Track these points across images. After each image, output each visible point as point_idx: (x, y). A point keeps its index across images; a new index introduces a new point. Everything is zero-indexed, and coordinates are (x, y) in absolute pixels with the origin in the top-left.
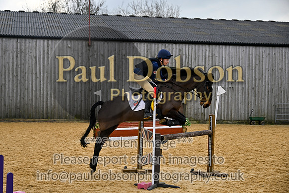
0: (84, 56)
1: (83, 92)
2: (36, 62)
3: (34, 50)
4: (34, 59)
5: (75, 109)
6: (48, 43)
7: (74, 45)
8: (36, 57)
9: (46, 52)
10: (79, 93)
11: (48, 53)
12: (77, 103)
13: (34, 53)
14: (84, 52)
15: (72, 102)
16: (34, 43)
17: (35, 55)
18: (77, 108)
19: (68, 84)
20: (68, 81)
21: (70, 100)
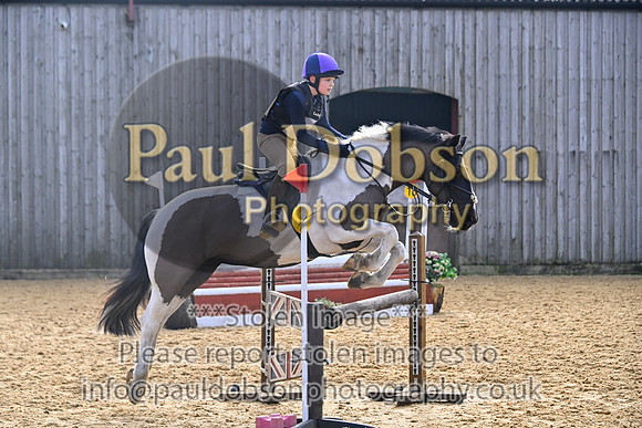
0: (112, 56)
5: (88, 235)
7: (81, 21)
12: (94, 214)
14: (112, 42)
15: (75, 213)
18: (95, 229)
19: (62, 151)
20: (62, 142)
21: (69, 204)
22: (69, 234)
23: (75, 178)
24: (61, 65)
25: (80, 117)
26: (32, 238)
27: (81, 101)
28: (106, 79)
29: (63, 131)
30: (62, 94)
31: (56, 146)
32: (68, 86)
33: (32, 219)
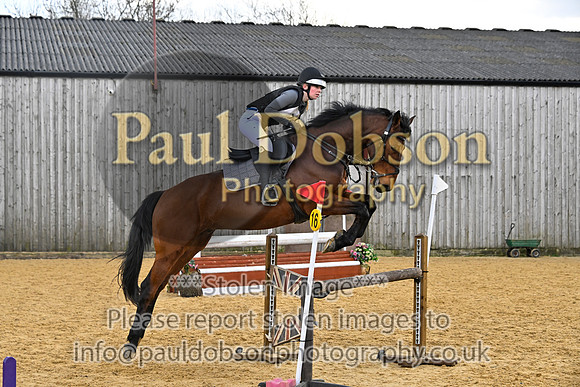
1: (143, 191)
2: (39, 129)
3: (35, 102)
4: (35, 122)
5: (126, 229)
6: (64, 86)
8: (38, 117)
9: (60, 105)
10: (135, 194)
11: (64, 108)
13: (35, 109)
14: (143, 103)
15: (118, 215)
16: (35, 86)
17: (36, 114)
21: (114, 209)
22: (114, 229)
24: (109, 117)
31: (106, 171)
33: (90, 219)
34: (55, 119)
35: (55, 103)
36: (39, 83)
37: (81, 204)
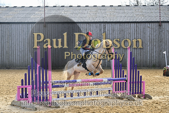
0: (157, 32)
1: (157, 52)
2: (130, 36)
3: (129, 29)
4: (129, 34)
6: (137, 25)
7: (152, 26)
8: (130, 33)
9: (136, 30)
10: (155, 53)
11: (137, 31)
12: (154, 58)
13: (129, 31)
14: (157, 29)
15: (150, 58)
16: (129, 26)
17: (130, 32)
18: (154, 61)
19: (148, 47)
20: (148, 46)
21: (149, 56)
22: (149, 62)
23: (150, 52)
24: (148, 33)
25: (151, 42)
26: (143, 62)
27: (152, 39)
28: (156, 35)
29: (148, 44)
30: (148, 38)
31: (147, 47)
32: (149, 36)
33: (143, 59)
34: (134, 34)
35: (134, 30)
36: (130, 25)
37: (141, 55)
